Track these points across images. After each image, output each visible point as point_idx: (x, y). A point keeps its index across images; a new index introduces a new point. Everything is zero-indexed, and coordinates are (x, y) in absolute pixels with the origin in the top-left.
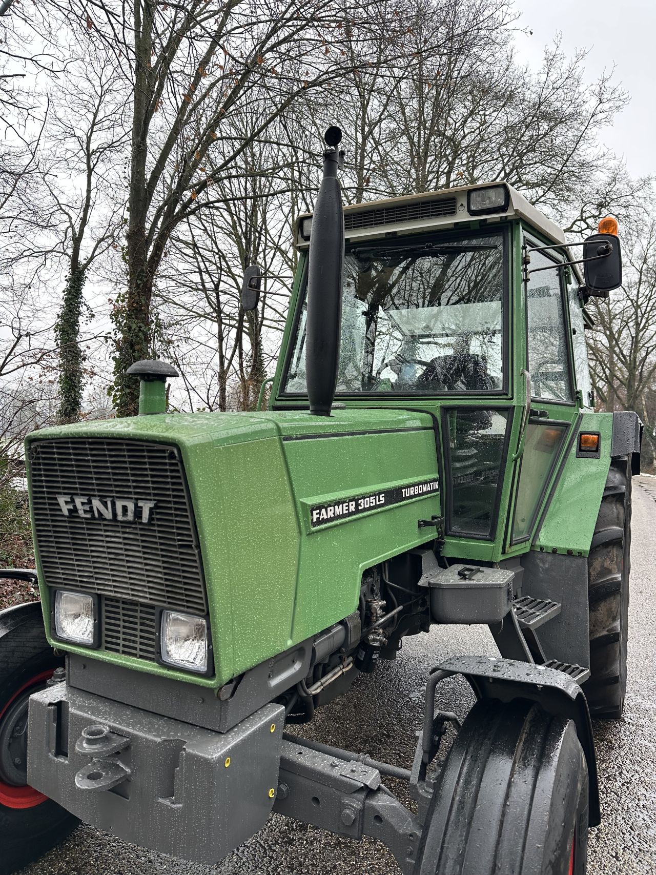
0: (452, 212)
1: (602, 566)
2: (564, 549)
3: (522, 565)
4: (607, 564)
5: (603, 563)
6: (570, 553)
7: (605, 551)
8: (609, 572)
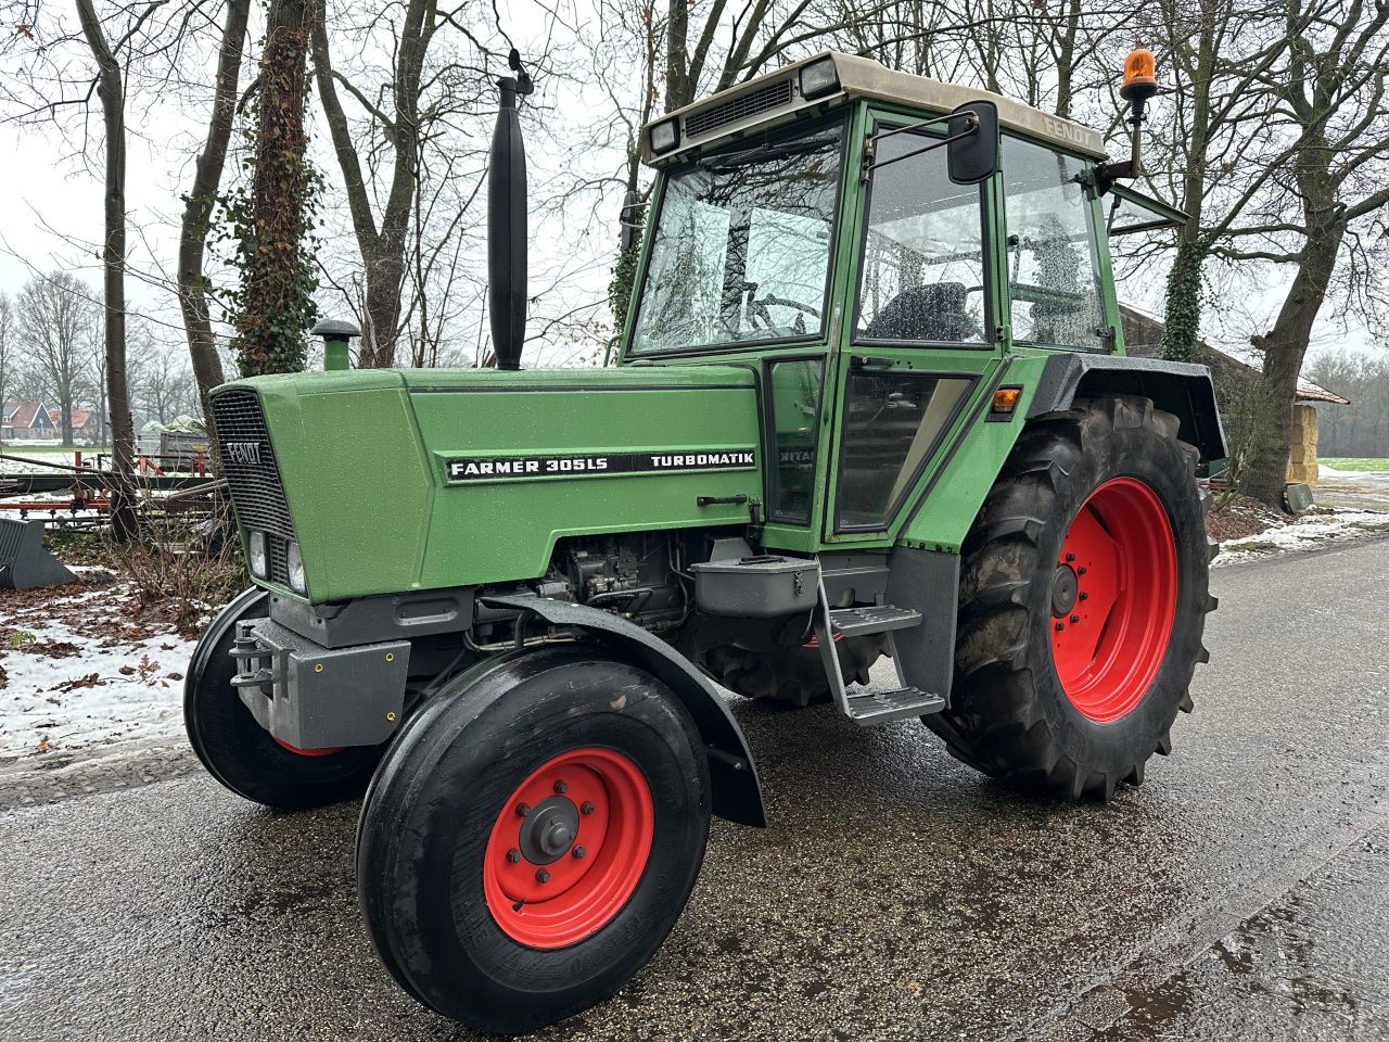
0: (786, 99)
1: (994, 570)
2: (932, 543)
3: (887, 565)
4: (1004, 566)
5: (997, 564)
6: (939, 548)
7: (1002, 550)
8: (1006, 577)
